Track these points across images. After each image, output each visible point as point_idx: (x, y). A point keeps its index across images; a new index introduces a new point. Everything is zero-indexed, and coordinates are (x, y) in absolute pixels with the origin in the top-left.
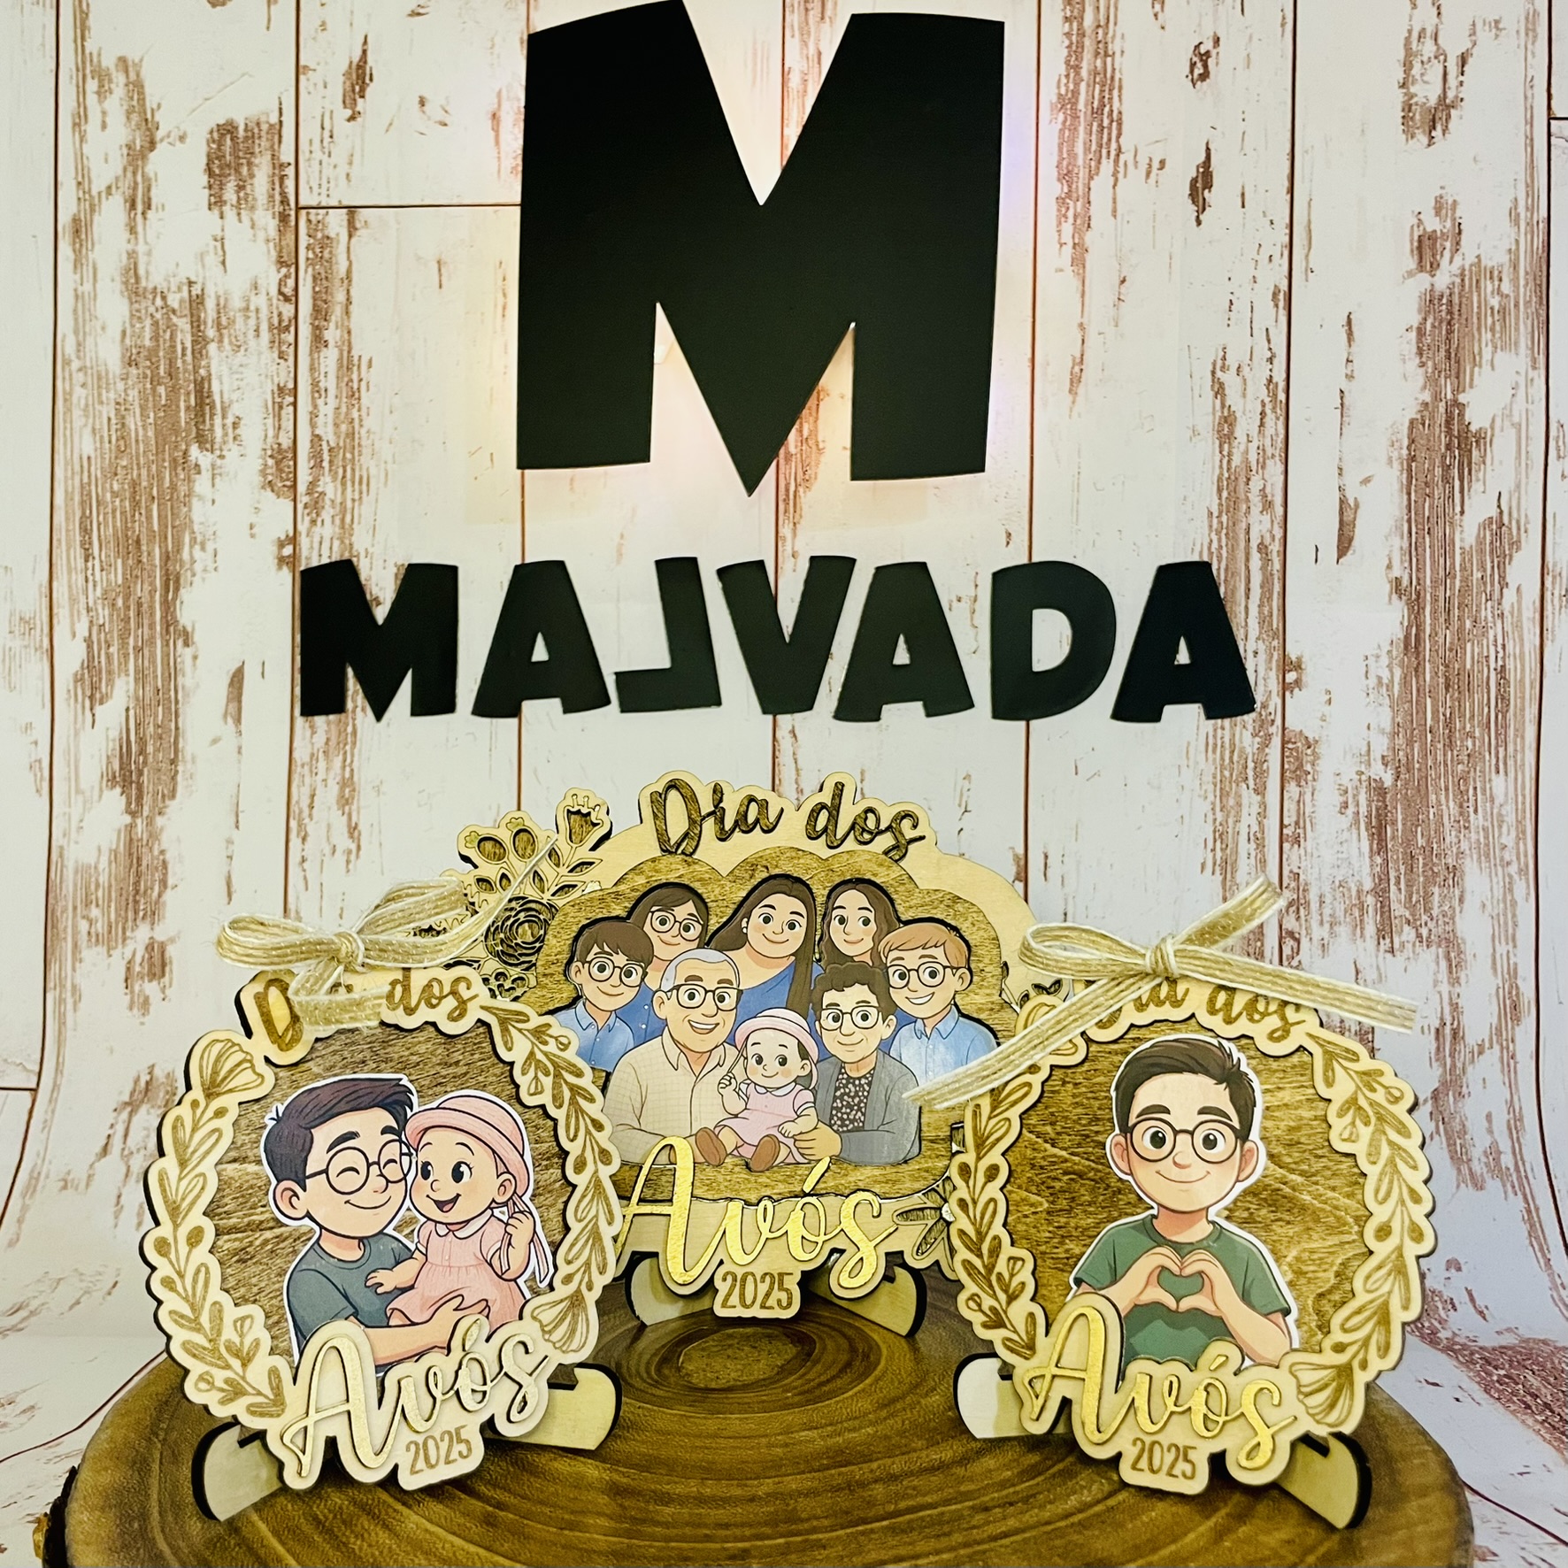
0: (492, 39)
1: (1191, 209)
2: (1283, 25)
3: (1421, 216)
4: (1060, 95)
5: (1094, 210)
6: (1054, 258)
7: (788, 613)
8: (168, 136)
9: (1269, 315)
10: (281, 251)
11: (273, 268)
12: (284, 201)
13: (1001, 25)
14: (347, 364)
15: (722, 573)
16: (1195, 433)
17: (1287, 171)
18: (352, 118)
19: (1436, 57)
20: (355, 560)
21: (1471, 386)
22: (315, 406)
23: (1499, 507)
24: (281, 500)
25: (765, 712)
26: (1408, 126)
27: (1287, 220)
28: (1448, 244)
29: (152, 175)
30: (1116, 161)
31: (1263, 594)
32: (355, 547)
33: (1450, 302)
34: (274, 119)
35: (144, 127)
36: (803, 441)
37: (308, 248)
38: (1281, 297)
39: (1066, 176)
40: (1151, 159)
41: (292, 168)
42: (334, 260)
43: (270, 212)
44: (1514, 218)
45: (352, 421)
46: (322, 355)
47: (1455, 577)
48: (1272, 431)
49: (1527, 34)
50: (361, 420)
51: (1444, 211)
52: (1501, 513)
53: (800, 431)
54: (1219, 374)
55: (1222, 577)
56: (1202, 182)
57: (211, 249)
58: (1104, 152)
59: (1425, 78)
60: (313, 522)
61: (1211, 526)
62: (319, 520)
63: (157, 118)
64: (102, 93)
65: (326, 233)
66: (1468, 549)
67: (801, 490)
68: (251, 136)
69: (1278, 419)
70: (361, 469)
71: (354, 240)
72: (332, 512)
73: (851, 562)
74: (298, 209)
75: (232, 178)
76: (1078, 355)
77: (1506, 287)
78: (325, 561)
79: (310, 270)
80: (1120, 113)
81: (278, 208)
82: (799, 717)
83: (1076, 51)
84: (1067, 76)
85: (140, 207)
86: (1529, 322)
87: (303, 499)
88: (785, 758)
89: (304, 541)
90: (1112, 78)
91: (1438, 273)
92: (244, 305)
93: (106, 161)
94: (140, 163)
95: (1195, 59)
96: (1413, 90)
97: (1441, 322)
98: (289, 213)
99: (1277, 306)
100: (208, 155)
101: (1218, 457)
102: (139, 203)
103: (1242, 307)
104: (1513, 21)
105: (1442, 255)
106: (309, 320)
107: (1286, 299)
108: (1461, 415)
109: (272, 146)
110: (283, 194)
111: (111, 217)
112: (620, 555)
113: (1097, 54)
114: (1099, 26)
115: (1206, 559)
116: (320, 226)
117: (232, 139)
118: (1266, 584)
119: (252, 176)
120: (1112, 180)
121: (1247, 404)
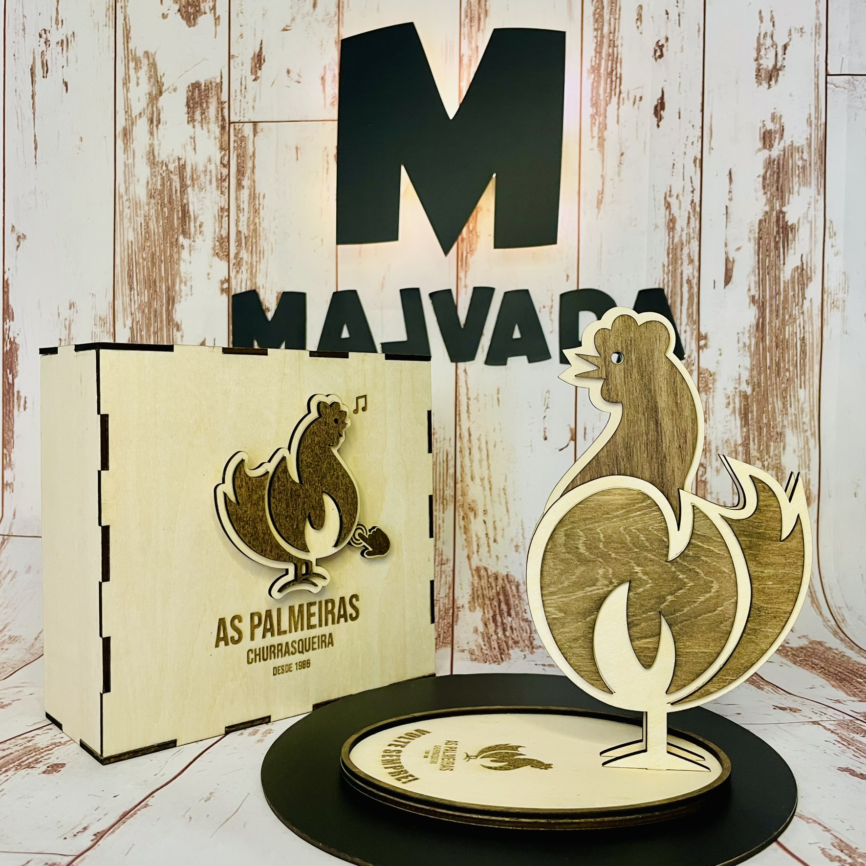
0: (322, 41)
1: (655, 120)
2: (699, 31)
3: (765, 123)
4: (592, 66)
5: (608, 121)
6: (590, 144)
7: (462, 314)
8: (168, 89)
9: (692, 171)
10: (221, 144)
11: (218, 151)
12: (223, 119)
13: (564, 33)
14: (253, 197)
15: (432, 295)
16: (656, 227)
17: (700, 101)
18: (255, 80)
19: (772, 46)
20: (257, 290)
21: (788, 203)
22: (238, 217)
23: (802, 261)
24: (222, 261)
25: (452, 361)
26: (758, 79)
27: (701, 125)
28: (777, 136)
29: (160, 107)
30: (619, 97)
31: (689, 304)
32: (257, 285)
33: (778, 163)
34: (218, 81)
35: (157, 85)
36: (470, 232)
37: (234, 141)
38: (698, 161)
39: (595, 104)
40: (635, 96)
41: (227, 104)
42: (247, 147)
43: (217, 125)
44: (809, 123)
45: (255, 224)
46: (241, 192)
47: (780, 294)
48: (693, 226)
49: (816, 35)
50: (260, 224)
51: (775, 120)
52: (803, 264)
53: (468, 227)
54: (668, 198)
55: (669, 296)
56: (660, 108)
57: (189, 142)
58: (613, 93)
59: (767, 56)
60: (237, 272)
61: (664, 271)
62: (241, 271)
63: (163, 80)
64: (137, 69)
65: (243, 134)
66: (786, 281)
67: (469, 255)
68: (207, 89)
69: (696, 219)
70: (260, 247)
71: (256, 138)
72: (246, 267)
73: (493, 290)
74: (230, 123)
75: (199, 109)
76: (601, 190)
77: (805, 156)
78: (243, 290)
79: (235, 152)
80: (621, 74)
81: (220, 123)
82: (468, 363)
83: (599, 45)
84: (596, 57)
85: (155, 123)
86: (816, 173)
87: (232, 261)
88: (462, 383)
89: (233, 281)
90: (617, 58)
91: (773, 149)
92: (204, 169)
93: (139, 101)
94: (155, 101)
95: (657, 48)
96: (761, 62)
97: (774, 173)
98: (225, 125)
99: (695, 166)
100: (187, 98)
101: (667, 238)
102: (155, 121)
103: (679, 166)
104: (809, 28)
105: (774, 141)
106: (235, 177)
107: (700, 163)
108: (784, 217)
109: (217, 94)
110: (223, 116)
111: (141, 128)
112: (383, 287)
113: (610, 46)
114: (610, 33)
115: (661, 287)
116: (240, 131)
117: (198, 90)
118: (691, 298)
119: (208, 108)
120: (617, 106)
121: (681, 214)
